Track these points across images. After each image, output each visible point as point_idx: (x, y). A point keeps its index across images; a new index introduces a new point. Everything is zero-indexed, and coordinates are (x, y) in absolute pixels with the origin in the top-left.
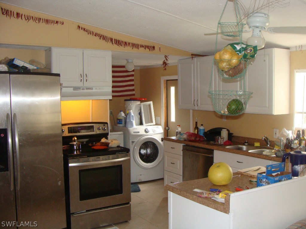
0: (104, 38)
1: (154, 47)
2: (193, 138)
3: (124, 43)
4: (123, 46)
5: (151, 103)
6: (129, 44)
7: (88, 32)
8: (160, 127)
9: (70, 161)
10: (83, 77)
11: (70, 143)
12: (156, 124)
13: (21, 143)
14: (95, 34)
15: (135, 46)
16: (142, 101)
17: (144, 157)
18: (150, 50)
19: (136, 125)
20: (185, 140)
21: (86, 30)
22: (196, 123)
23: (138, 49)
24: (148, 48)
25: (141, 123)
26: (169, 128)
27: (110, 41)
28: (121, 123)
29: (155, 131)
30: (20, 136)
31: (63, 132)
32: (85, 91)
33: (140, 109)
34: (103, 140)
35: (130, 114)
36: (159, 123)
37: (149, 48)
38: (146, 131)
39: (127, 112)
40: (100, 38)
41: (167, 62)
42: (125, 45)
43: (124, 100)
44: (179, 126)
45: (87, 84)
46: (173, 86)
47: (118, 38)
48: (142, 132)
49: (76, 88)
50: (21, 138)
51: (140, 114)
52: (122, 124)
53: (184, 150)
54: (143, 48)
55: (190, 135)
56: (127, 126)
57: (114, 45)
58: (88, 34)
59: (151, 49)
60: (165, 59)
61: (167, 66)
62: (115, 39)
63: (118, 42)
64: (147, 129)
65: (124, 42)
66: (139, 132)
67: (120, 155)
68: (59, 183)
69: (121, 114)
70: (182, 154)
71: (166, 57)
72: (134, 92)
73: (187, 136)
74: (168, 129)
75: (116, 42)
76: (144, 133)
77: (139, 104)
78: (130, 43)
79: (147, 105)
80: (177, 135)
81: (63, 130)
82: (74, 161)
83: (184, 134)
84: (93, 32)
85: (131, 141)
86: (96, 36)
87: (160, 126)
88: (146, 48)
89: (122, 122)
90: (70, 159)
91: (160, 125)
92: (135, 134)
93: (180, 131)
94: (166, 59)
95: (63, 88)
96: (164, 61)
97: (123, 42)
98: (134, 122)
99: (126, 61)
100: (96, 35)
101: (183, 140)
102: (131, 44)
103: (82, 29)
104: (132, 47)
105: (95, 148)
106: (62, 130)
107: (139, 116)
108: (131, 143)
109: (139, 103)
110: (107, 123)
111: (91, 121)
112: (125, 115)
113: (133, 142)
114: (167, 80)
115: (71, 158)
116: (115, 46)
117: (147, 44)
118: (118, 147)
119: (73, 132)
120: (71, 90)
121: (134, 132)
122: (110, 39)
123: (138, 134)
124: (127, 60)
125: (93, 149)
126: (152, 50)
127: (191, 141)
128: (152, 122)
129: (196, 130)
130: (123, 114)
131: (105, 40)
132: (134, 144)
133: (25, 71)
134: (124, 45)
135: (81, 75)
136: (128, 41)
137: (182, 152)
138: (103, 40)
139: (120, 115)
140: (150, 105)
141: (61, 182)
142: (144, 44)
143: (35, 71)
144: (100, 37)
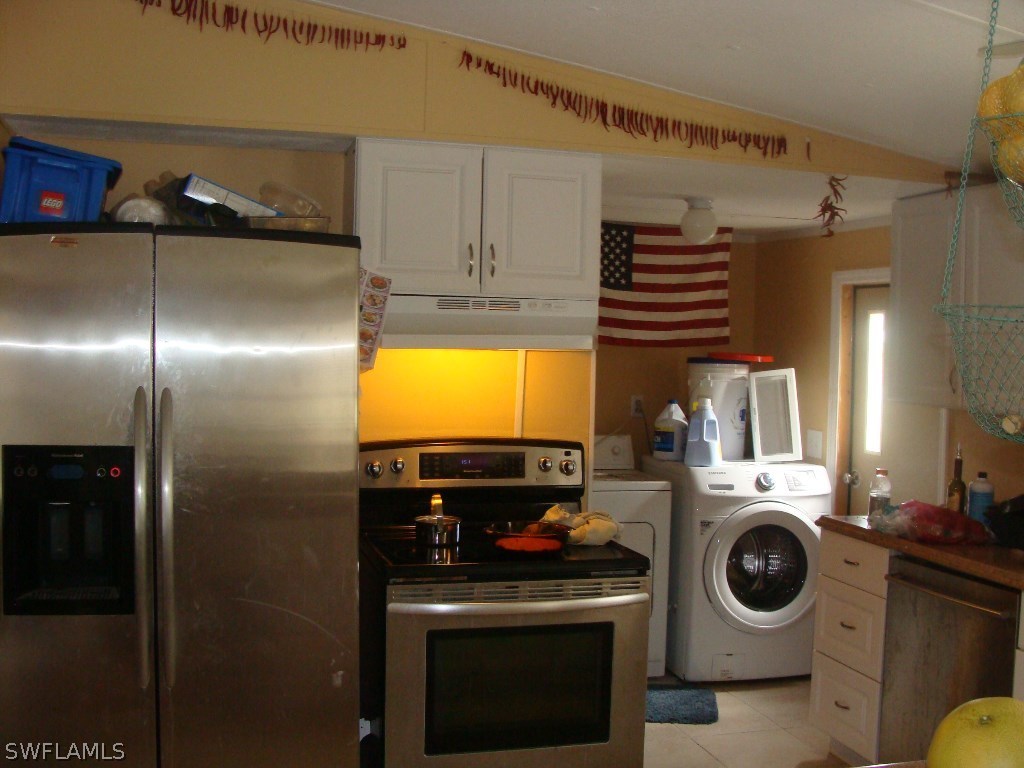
0: (569, 100)
1: (781, 144)
2: (937, 530)
3: (655, 122)
4: (650, 134)
5: (790, 373)
6: (677, 125)
7: (504, 78)
8: (819, 470)
9: (391, 590)
10: (480, 256)
11: (420, 519)
12: (807, 459)
13: (188, 508)
14: (532, 85)
15: (698, 134)
16: (755, 367)
17: (756, 585)
18: (765, 153)
19: (724, 458)
20: (902, 536)
21: (495, 69)
22: (959, 464)
23: (715, 147)
24: (757, 144)
25: (748, 454)
26: (857, 478)
27: (594, 112)
28: (669, 446)
29: (798, 488)
30: (180, 478)
31: (398, 471)
32: (485, 312)
33: (745, 396)
34: (553, 515)
35: (701, 411)
36: (818, 455)
37: (762, 144)
38: (761, 486)
39: (695, 406)
40: (554, 103)
41: (837, 206)
42: (659, 131)
43: (685, 360)
44: (885, 473)
45: (495, 287)
46: (875, 308)
47: (628, 102)
48: (744, 488)
49: (447, 301)
50: (189, 486)
51: (746, 415)
52: (671, 450)
53: (895, 576)
54: (737, 143)
55: (928, 514)
56: (687, 461)
57: (612, 129)
58: (505, 85)
59: (769, 149)
60: (828, 191)
61: (837, 218)
62: (615, 107)
63: (628, 120)
64: (765, 476)
65: (654, 119)
66: (730, 487)
67: (607, 583)
68: (338, 680)
69: (671, 414)
70: (884, 593)
71: (834, 183)
72: (726, 332)
73: (913, 519)
74: (853, 482)
75: (622, 119)
76: (753, 492)
77: (743, 378)
78: (679, 123)
79: (775, 382)
80: (872, 510)
81: (399, 466)
82: (407, 593)
83: (897, 508)
84: (523, 77)
85: (697, 520)
86: (536, 93)
87: (822, 468)
88: (745, 147)
89: (672, 443)
90: (395, 583)
91: (821, 462)
92: (717, 492)
93: (888, 495)
94: (836, 193)
95: (390, 298)
96: (827, 198)
97: (649, 118)
98: (716, 447)
99: (684, 206)
100: (539, 88)
101: (896, 533)
102: (683, 129)
103: (479, 65)
104: (689, 138)
105: (509, 544)
106: (396, 463)
107: (741, 425)
108: (697, 527)
109: (741, 372)
110: (578, 446)
111: (516, 434)
112: (688, 417)
113: (706, 524)
114: (856, 288)
115: (401, 580)
116: (617, 135)
117: (753, 130)
118: (612, 545)
119: (437, 475)
120: (430, 307)
121: (713, 487)
122: (594, 108)
123: (728, 493)
124: (686, 200)
125: (501, 549)
126: (775, 155)
127: (926, 540)
128: (790, 450)
129: (956, 496)
130: (677, 413)
131: (574, 109)
132: (709, 532)
133: (223, 223)
134: (655, 132)
135: (470, 247)
136: (671, 113)
137: (885, 583)
138: (567, 109)
139: (665, 415)
140: (784, 383)
141: (343, 676)
142: (737, 127)
143: (270, 226)
144: (555, 98)
